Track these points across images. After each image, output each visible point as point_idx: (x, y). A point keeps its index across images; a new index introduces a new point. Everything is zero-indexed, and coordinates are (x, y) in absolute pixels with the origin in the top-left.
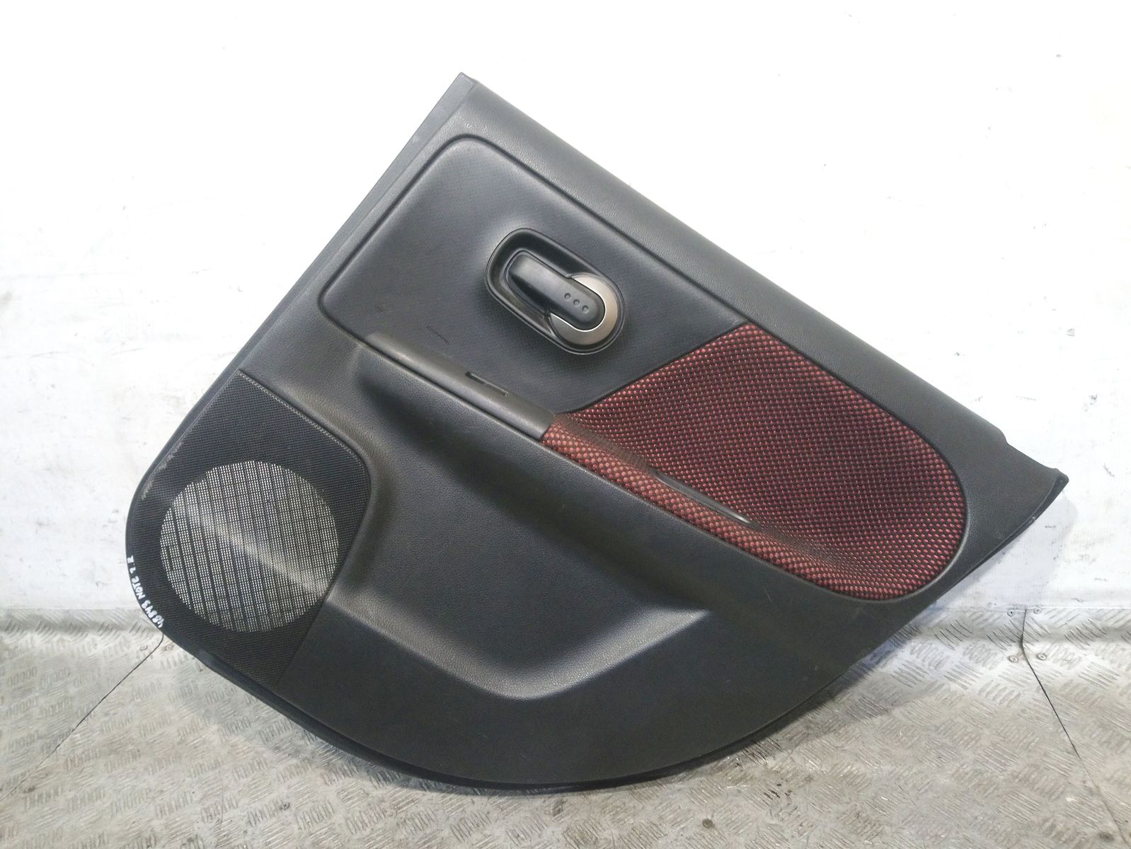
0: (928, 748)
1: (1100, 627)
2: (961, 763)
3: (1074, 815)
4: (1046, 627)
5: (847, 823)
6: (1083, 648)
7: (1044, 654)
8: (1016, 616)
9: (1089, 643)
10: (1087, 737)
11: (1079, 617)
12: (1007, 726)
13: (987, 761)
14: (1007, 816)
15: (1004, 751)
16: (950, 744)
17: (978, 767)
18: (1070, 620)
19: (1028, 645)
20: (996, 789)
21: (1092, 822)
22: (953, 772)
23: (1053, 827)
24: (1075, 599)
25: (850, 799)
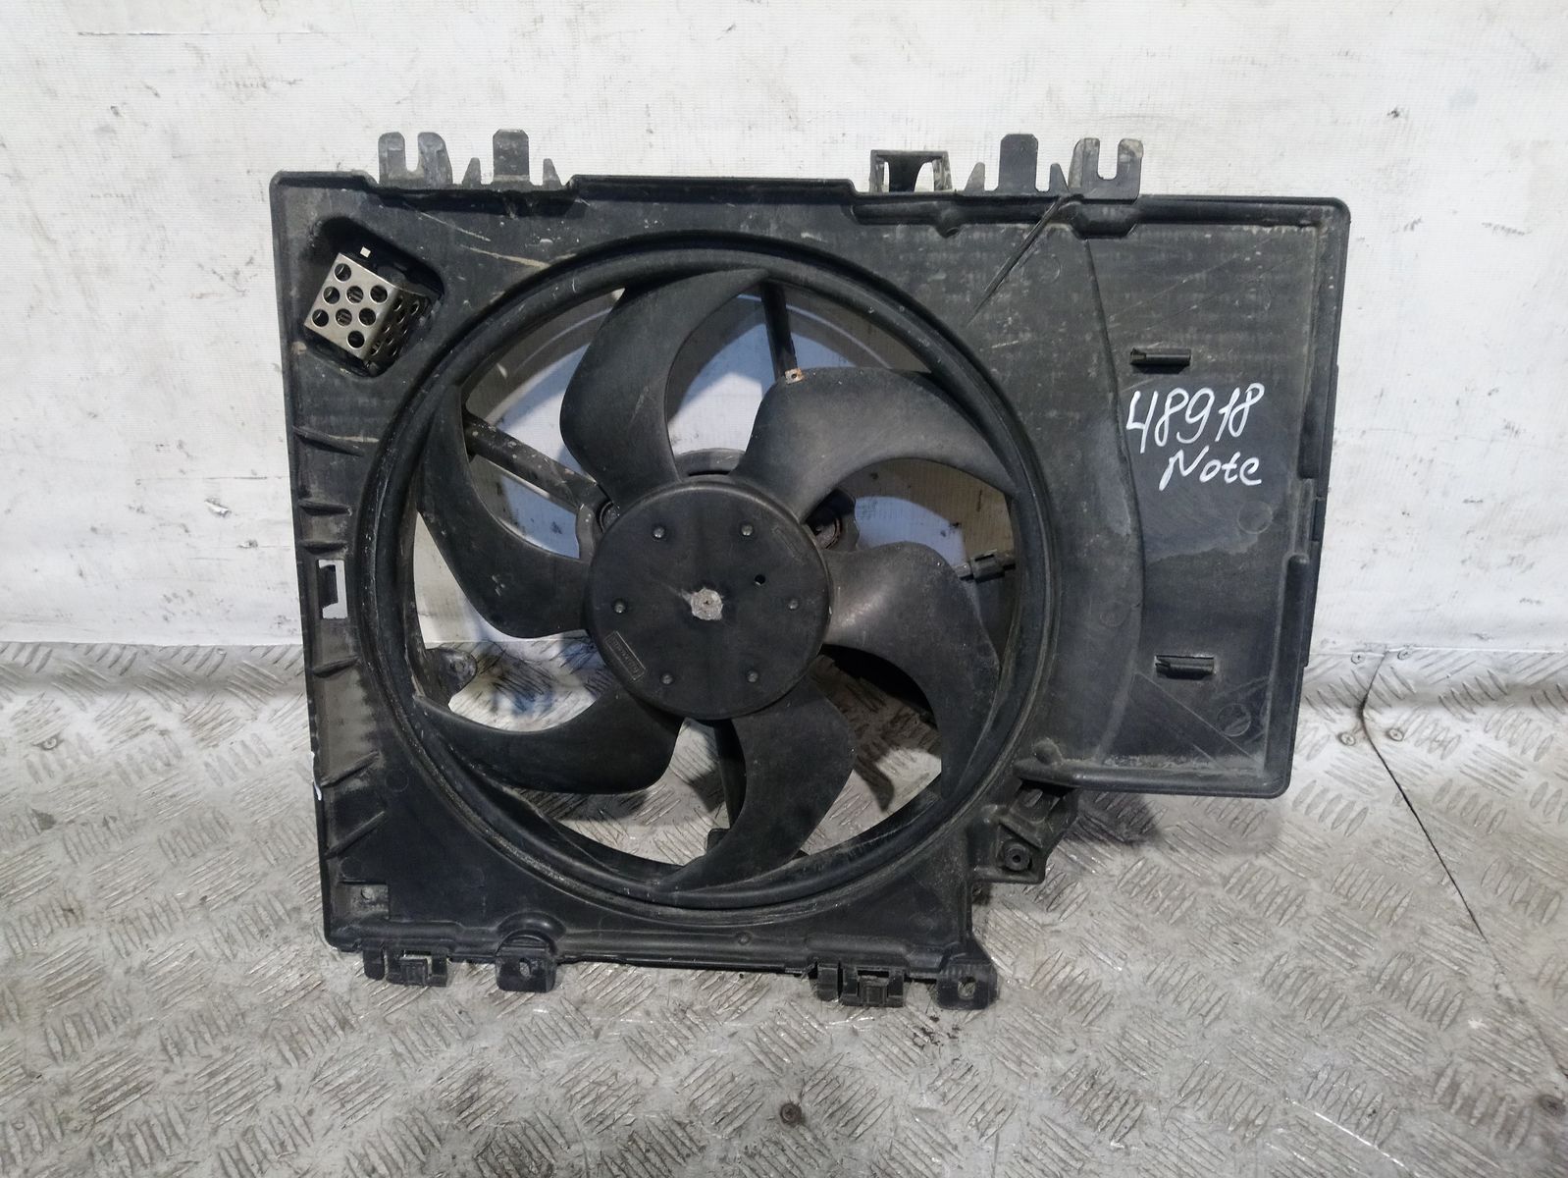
0: (1213, 922)
1: (1503, 683)
2: (1276, 953)
3: (1487, 1060)
4: (1411, 682)
5: (1073, 1100)
6: (1464, 719)
7: (1398, 730)
8: (1366, 663)
9: (1475, 709)
10: (1491, 895)
11: (1475, 666)
12: (1350, 874)
13: (1323, 950)
14: (1370, 1069)
15: (1351, 928)
16: (1252, 914)
17: (1308, 963)
18: (1457, 671)
19: (1372, 713)
20: (1343, 1008)
21: (1521, 1073)
22: (1262, 974)
23: (1454, 1087)
24: (1477, 635)
25: (1075, 1042)
